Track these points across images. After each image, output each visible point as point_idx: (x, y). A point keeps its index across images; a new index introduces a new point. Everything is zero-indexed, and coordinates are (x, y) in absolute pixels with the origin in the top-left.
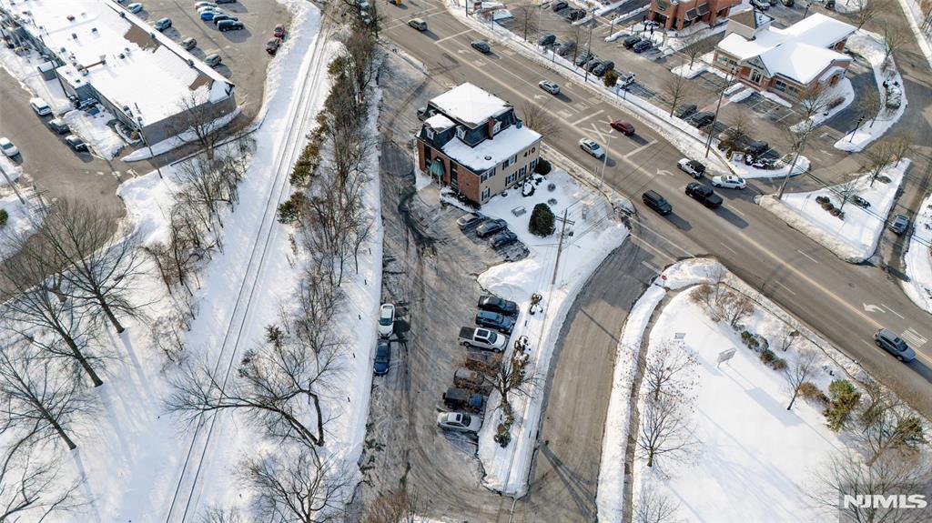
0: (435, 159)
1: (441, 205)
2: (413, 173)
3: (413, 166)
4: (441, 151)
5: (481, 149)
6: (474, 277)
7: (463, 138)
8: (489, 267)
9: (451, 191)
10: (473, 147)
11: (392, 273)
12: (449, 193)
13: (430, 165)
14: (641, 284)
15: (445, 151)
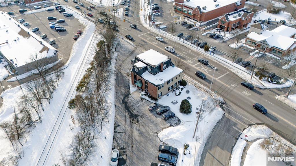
0: (138, 80)
1: (141, 100)
2: (129, 86)
3: (129, 83)
4: (141, 77)
5: (158, 76)
6: (156, 134)
7: (150, 71)
8: (163, 129)
9: (145, 93)
10: (154, 75)
11: (118, 133)
12: (144, 94)
13: (136, 82)
14: (234, 138)
15: (142, 77)
